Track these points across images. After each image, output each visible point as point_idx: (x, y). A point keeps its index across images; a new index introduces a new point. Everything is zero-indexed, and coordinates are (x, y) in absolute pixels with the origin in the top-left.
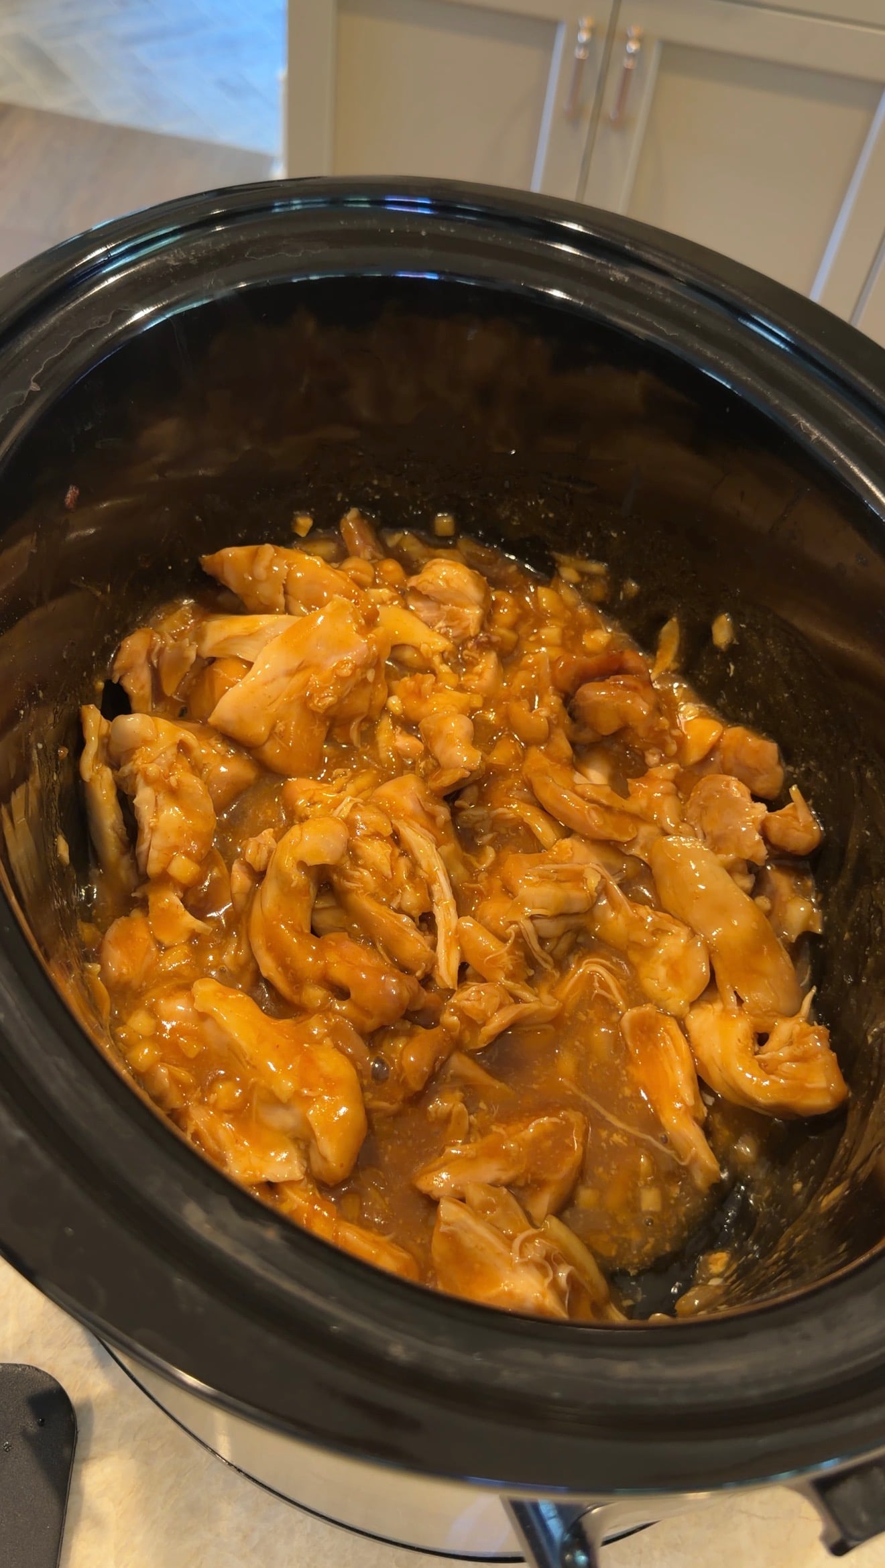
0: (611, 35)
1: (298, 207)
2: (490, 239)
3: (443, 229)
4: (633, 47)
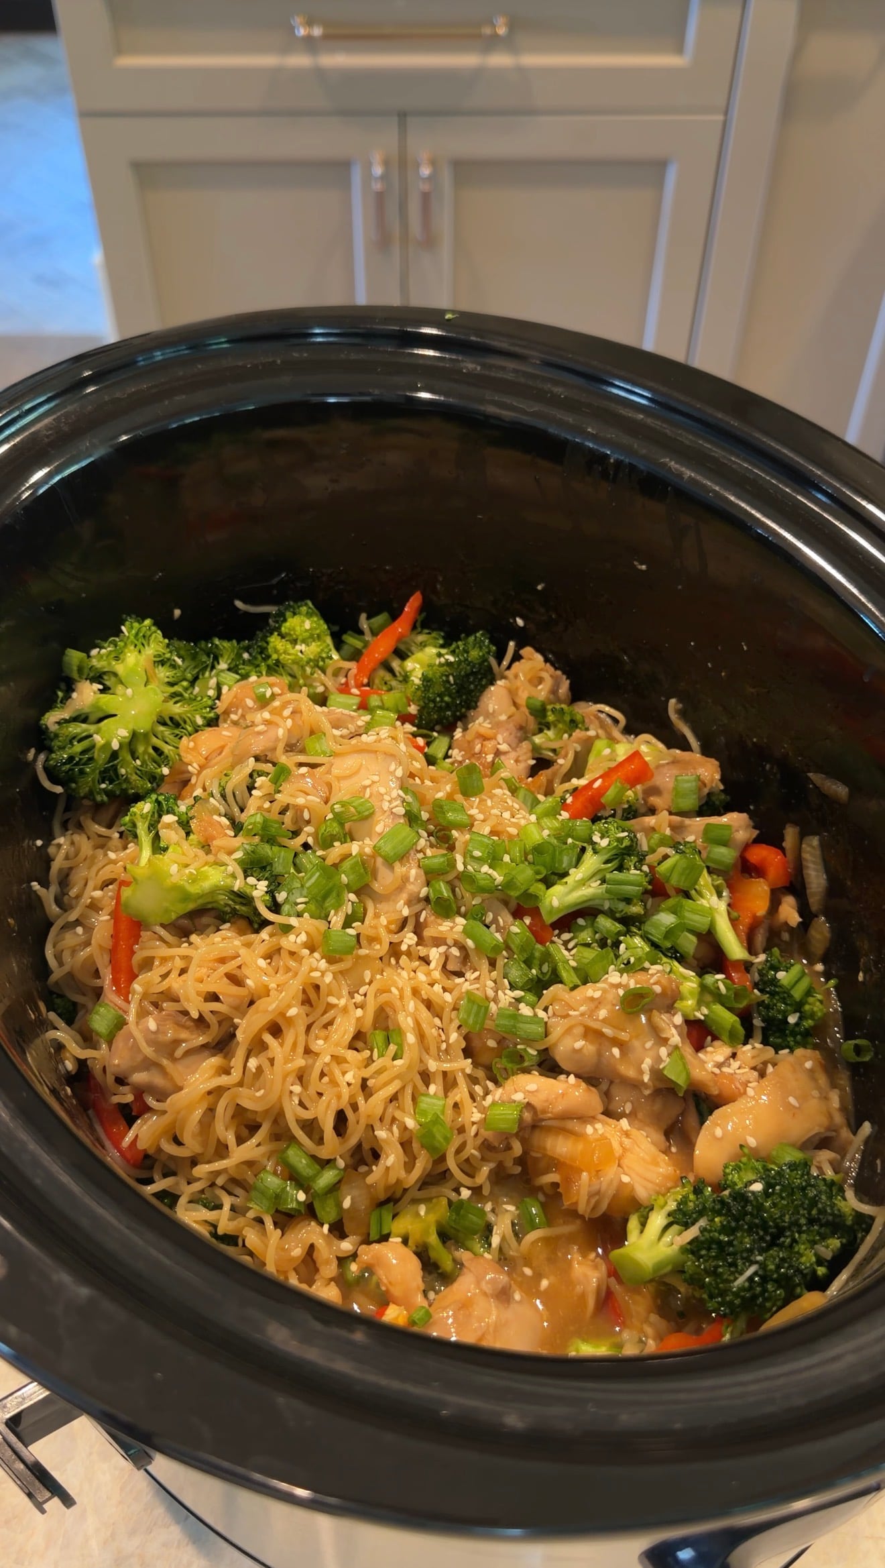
0: (402, 164)
1: (160, 358)
3: (296, 355)
4: (426, 171)
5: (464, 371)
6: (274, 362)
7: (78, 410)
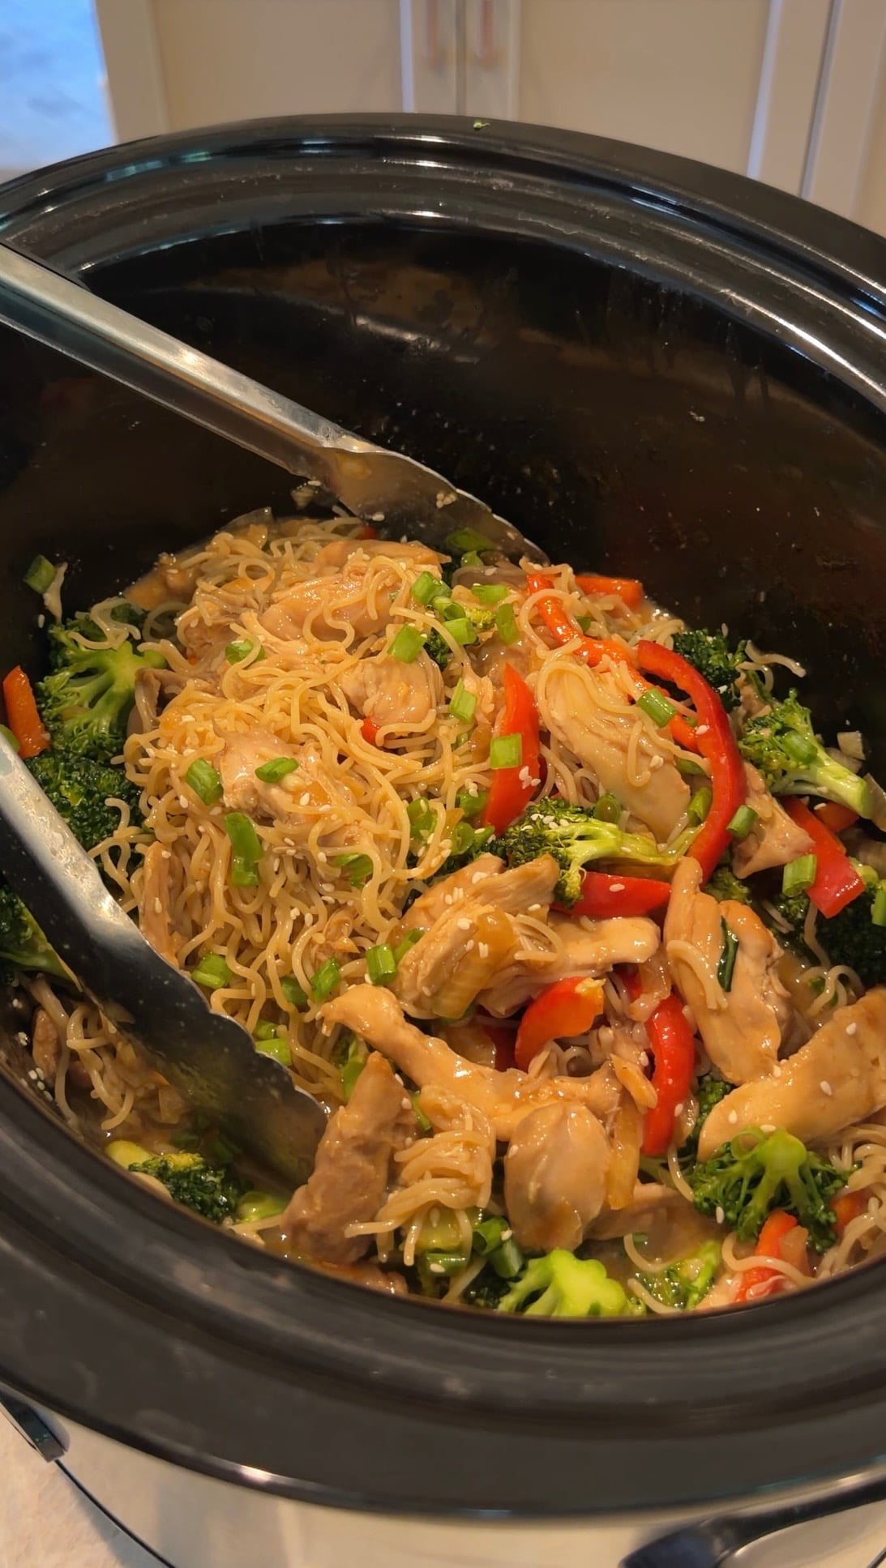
2: (352, 171)
3: (299, 169)
5: (494, 188)
6: (273, 177)
7: (43, 229)
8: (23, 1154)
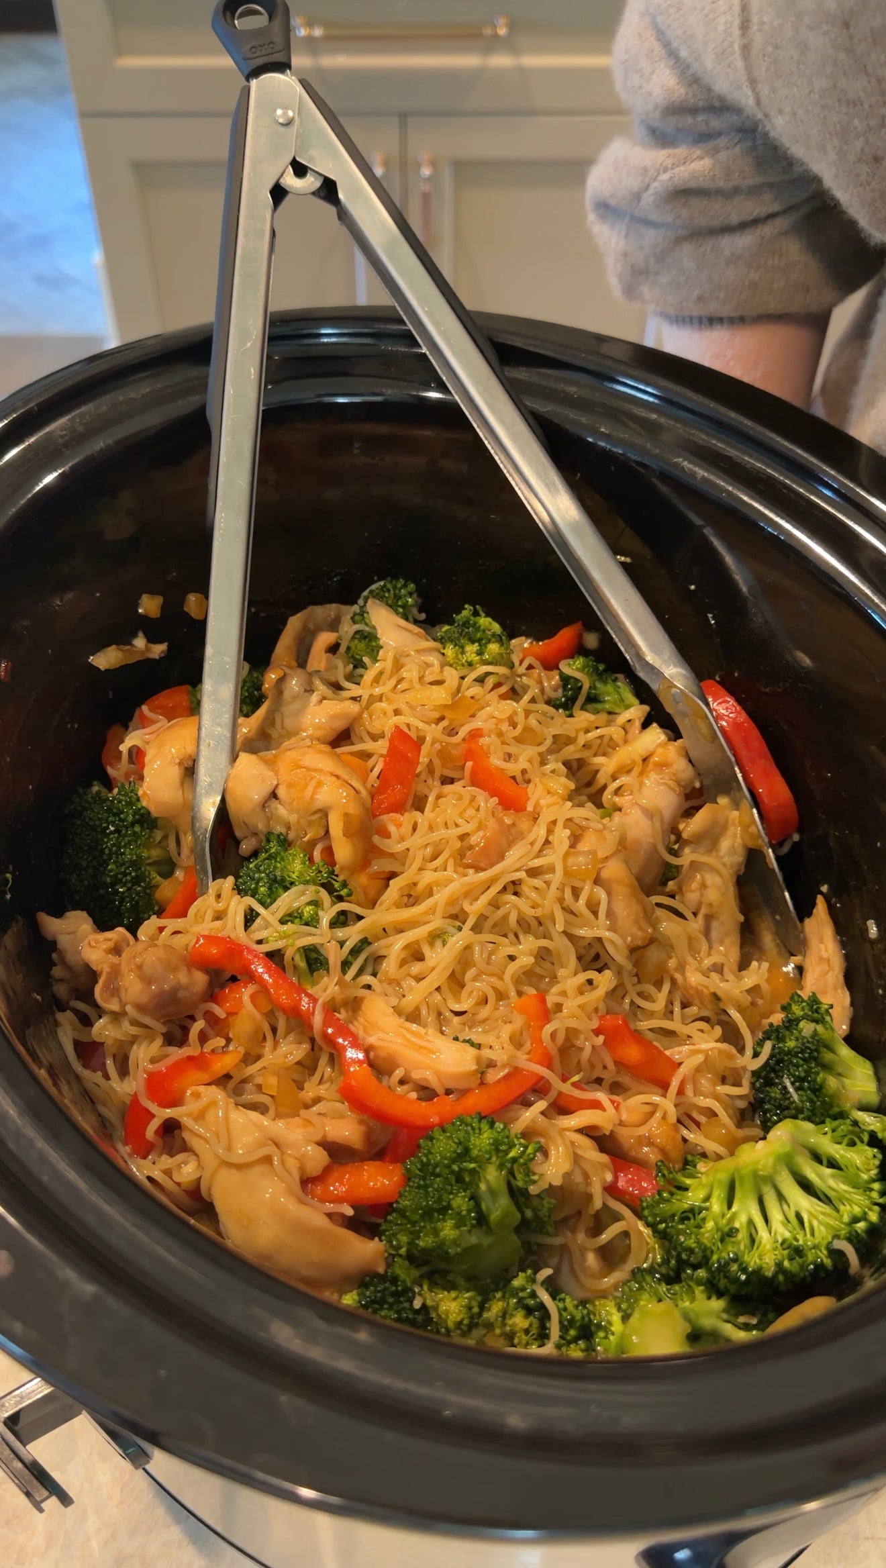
0: (404, 165)
4: (426, 172)
8: (133, 1229)
